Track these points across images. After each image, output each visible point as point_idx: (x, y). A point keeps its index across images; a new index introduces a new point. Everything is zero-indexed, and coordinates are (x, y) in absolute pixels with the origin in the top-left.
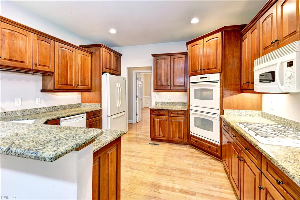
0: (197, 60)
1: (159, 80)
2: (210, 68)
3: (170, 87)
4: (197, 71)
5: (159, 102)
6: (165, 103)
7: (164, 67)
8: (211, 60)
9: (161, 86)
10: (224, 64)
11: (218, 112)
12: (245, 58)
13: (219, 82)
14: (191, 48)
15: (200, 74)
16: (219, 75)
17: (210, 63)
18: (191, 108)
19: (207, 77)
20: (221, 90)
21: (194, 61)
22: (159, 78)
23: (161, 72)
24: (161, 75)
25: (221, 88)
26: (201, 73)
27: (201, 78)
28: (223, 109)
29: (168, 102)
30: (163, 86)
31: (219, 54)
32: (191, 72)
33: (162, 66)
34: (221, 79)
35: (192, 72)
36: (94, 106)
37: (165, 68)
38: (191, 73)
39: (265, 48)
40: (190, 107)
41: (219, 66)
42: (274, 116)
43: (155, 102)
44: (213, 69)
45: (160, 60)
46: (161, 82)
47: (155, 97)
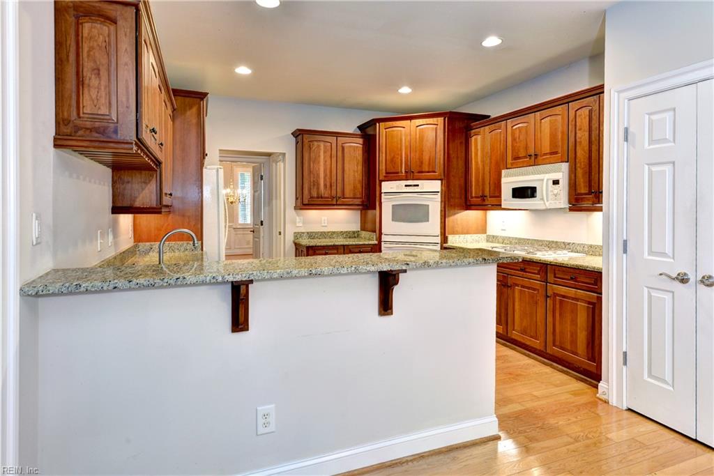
0: (398, 154)
1: (314, 185)
2: (424, 170)
3: (337, 201)
4: (398, 173)
5: (303, 233)
6: (316, 233)
7: (324, 158)
8: (426, 157)
9: (318, 197)
10: (448, 168)
11: (438, 240)
12: (477, 163)
13: (439, 194)
14: (384, 130)
15: (404, 178)
16: (439, 182)
17: (424, 162)
18: (384, 238)
19: (418, 185)
20: (443, 206)
21: (392, 155)
22: (314, 181)
23: (319, 169)
24: (318, 176)
25: (443, 204)
26: (406, 176)
27: (406, 186)
28: (447, 235)
29: (322, 232)
30: (322, 197)
31: (440, 151)
32: (384, 174)
33: (319, 156)
34: (442, 189)
35: (387, 173)
36: (182, 249)
37: (326, 162)
38: (385, 176)
39: (516, 158)
40: (383, 236)
41: (439, 168)
42: (510, 238)
43: (295, 233)
44: (428, 172)
45: (316, 143)
46: (318, 188)
47: (295, 223)
